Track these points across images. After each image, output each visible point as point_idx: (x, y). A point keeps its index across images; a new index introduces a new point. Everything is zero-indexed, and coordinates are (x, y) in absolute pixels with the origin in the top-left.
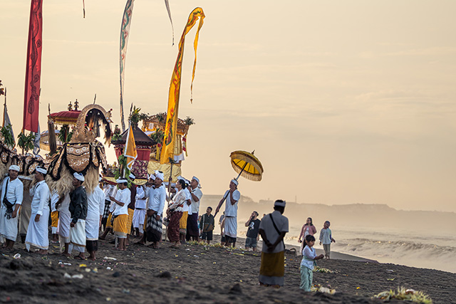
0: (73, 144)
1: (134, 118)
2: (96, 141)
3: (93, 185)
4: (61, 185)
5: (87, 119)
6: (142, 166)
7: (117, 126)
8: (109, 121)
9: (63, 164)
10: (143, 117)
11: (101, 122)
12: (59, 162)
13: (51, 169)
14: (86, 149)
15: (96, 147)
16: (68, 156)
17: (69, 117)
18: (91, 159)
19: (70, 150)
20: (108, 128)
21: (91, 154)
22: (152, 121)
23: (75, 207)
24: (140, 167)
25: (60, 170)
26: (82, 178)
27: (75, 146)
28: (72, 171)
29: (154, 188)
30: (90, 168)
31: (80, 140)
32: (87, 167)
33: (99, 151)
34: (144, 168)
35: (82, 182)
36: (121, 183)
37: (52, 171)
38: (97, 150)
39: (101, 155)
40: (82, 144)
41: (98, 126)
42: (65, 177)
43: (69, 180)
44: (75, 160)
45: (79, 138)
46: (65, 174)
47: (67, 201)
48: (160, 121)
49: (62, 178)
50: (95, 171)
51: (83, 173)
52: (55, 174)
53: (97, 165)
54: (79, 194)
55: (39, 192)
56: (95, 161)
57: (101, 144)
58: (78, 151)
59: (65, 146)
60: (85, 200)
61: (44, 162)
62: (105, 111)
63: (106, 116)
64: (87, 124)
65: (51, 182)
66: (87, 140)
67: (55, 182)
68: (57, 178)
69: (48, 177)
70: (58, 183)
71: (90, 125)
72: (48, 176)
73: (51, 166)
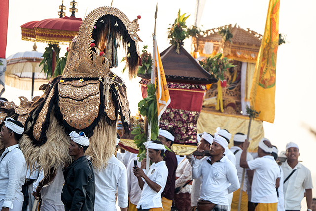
0: (70, 79)
1: (178, 33)
2: (111, 74)
3: (105, 154)
4: (47, 155)
5: (96, 34)
6: (187, 122)
7: (145, 47)
8: (134, 38)
9: (52, 116)
10: (193, 32)
11: (119, 40)
12: (45, 111)
13: (30, 124)
14: (93, 88)
15: (112, 86)
16: (62, 102)
17: (59, 30)
18: (102, 107)
19: (64, 90)
20: (132, 50)
21: (102, 98)
22: (209, 39)
23: (72, 195)
24: (183, 122)
25: (46, 126)
26: (84, 141)
27: (73, 83)
28: (67, 128)
29: (210, 162)
30: (101, 123)
31: (83, 72)
32: (96, 122)
33: (116, 92)
34: (191, 126)
35: (86, 147)
36: (157, 150)
37: (32, 128)
38: (112, 90)
39: (121, 100)
40: (86, 79)
41: (116, 46)
42: (56, 139)
43: (62, 145)
44: (74, 109)
45: (81, 68)
46: (55, 135)
47: (59, 183)
48: (227, 39)
49: (49, 141)
50: (109, 129)
51: (88, 132)
52: (37, 133)
53: (113, 118)
54: (79, 170)
55: (7, 166)
56: (109, 110)
57: (120, 80)
58: (80, 93)
59: (55, 82)
60: (89, 181)
61: (17, 111)
62: (127, 20)
63: (130, 29)
64: (96, 43)
65: (30, 149)
66: (96, 73)
67: (37, 149)
68: (39, 142)
69: (26, 140)
70: (43, 149)
71: (100, 46)
72: (25, 137)
73: (30, 119)
